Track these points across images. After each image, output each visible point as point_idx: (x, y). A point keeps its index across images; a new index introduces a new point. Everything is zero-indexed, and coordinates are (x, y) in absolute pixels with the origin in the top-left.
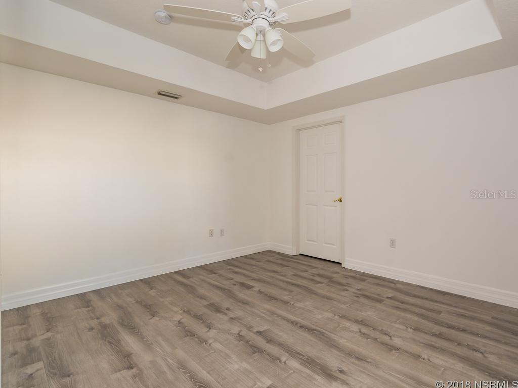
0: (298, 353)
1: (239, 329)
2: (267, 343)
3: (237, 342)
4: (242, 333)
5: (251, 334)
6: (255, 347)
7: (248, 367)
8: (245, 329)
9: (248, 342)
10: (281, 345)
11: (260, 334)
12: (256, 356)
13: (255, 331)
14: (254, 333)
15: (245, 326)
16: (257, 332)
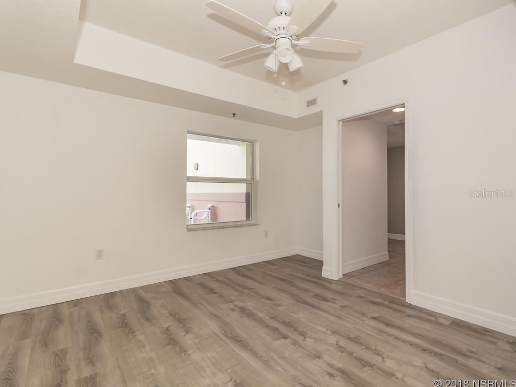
0: (256, 320)
1: (306, 342)
2: (278, 328)
3: (305, 330)
4: (302, 338)
5: (293, 337)
6: (288, 326)
7: (293, 315)
8: (300, 341)
9: (295, 330)
10: (267, 326)
11: (284, 336)
12: (287, 320)
13: (289, 339)
14: (290, 337)
15: (300, 346)
16: (287, 338)
